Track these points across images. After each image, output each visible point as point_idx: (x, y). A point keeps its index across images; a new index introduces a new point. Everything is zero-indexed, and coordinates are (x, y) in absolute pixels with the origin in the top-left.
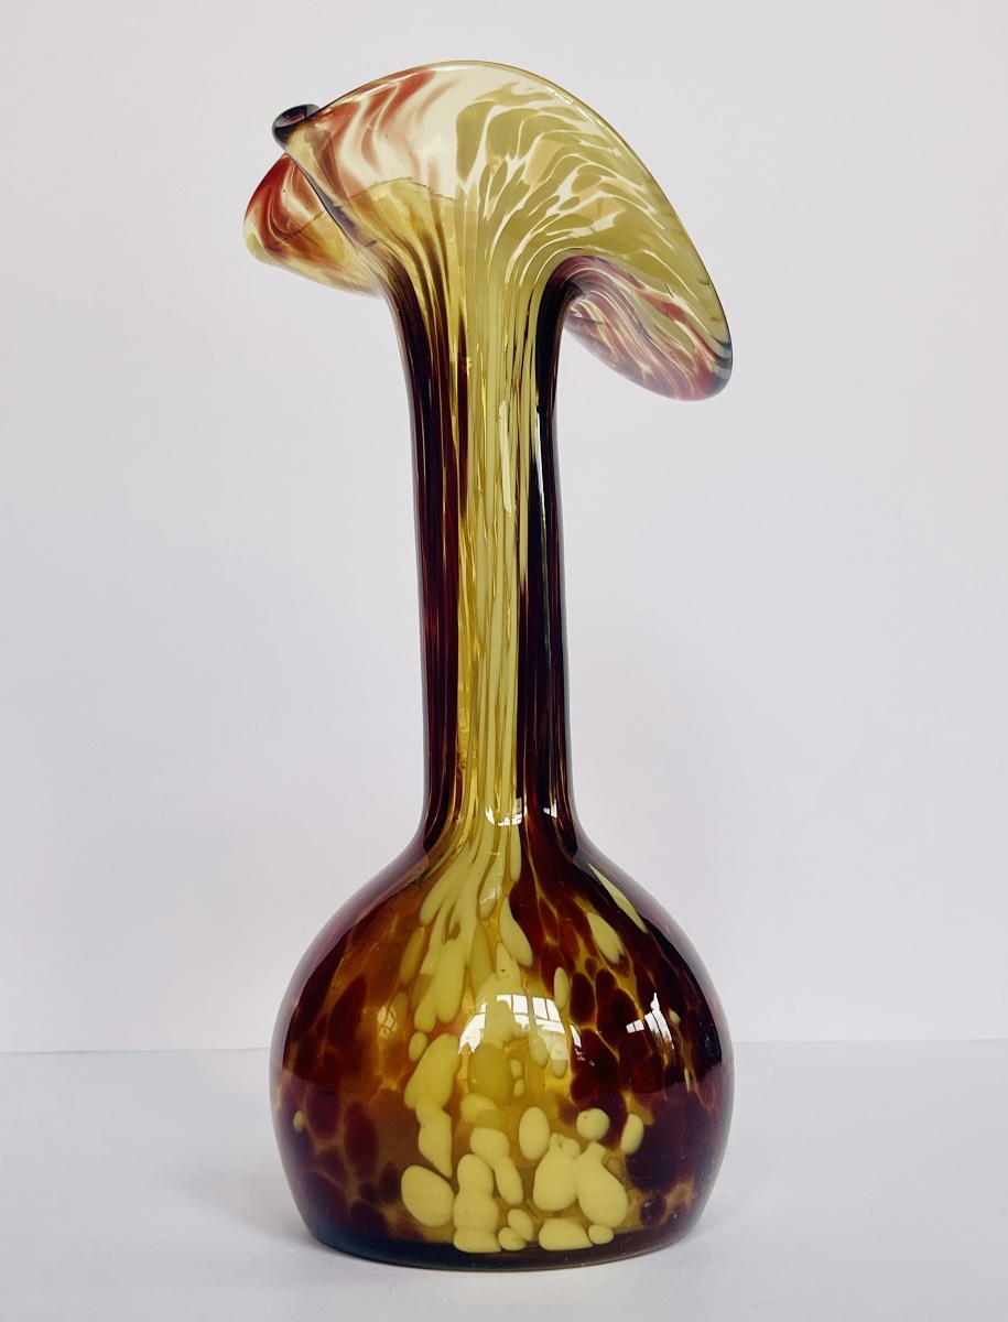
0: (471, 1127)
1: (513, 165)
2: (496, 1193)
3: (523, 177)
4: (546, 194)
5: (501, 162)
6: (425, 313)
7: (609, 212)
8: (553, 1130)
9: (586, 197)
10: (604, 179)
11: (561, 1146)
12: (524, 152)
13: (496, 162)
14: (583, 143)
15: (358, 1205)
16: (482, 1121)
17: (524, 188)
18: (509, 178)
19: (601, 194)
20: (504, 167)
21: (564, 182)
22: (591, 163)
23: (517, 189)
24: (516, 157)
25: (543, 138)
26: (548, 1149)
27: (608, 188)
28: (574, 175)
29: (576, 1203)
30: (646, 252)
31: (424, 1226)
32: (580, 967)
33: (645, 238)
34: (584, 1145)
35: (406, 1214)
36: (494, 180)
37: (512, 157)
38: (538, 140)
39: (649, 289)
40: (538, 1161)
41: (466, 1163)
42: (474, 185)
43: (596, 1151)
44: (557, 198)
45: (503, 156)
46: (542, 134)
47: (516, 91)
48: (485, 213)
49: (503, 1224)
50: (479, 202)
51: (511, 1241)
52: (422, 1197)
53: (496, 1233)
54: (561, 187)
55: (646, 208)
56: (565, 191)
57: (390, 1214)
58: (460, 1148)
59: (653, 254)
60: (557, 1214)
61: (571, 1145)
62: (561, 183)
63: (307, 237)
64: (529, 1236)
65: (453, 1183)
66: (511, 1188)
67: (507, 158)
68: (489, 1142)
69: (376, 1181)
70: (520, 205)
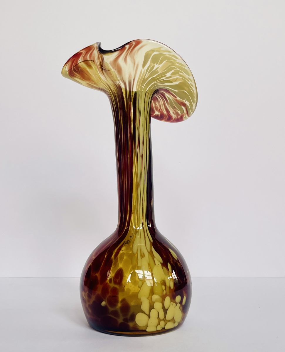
0: (154, 303)
1: (156, 66)
2: (158, 317)
3: (158, 70)
4: (163, 75)
5: (153, 65)
6: (125, 100)
7: (178, 81)
8: (171, 301)
9: (173, 77)
10: (180, 73)
11: (172, 305)
12: (160, 64)
13: (152, 65)
14: (177, 64)
15: (121, 323)
16: (157, 301)
17: (158, 72)
18: (154, 69)
19: (178, 77)
20: (154, 67)
21: (169, 73)
22: (178, 69)
23: (156, 72)
24: (158, 65)
25: (167, 61)
26: (170, 306)
27: (180, 75)
28: (172, 71)
29: (174, 318)
30: (184, 91)
31: (140, 326)
32: (172, 262)
33: (186, 88)
34: (176, 304)
35: (136, 324)
36: (150, 69)
37: (157, 64)
38: (165, 62)
39: (178, 98)
40: (168, 309)
41: (153, 311)
42: (145, 70)
43: (179, 305)
44: (166, 76)
45: (154, 64)
46: (166, 61)
47: (162, 49)
48: (146, 77)
49: (159, 324)
50: (145, 74)
51: (159, 328)
52: (140, 320)
53: (157, 327)
54: (168, 73)
55: (189, 81)
56: (168, 75)
57: (131, 324)
58: (151, 307)
59: (186, 92)
60: (169, 321)
61: (174, 304)
62: (168, 72)
63: (86, 74)
64: (163, 327)
65: (149, 316)
66: (162, 316)
67: (155, 64)
68: (158, 306)
69: (128, 317)
70: (155, 76)
